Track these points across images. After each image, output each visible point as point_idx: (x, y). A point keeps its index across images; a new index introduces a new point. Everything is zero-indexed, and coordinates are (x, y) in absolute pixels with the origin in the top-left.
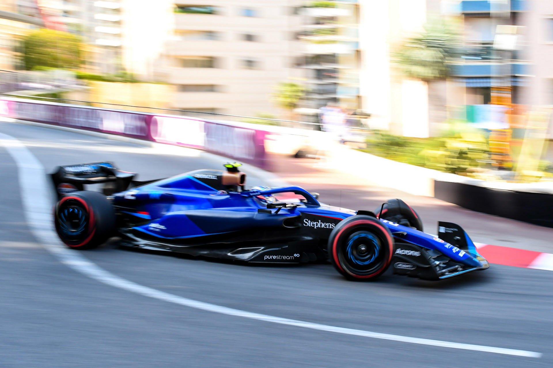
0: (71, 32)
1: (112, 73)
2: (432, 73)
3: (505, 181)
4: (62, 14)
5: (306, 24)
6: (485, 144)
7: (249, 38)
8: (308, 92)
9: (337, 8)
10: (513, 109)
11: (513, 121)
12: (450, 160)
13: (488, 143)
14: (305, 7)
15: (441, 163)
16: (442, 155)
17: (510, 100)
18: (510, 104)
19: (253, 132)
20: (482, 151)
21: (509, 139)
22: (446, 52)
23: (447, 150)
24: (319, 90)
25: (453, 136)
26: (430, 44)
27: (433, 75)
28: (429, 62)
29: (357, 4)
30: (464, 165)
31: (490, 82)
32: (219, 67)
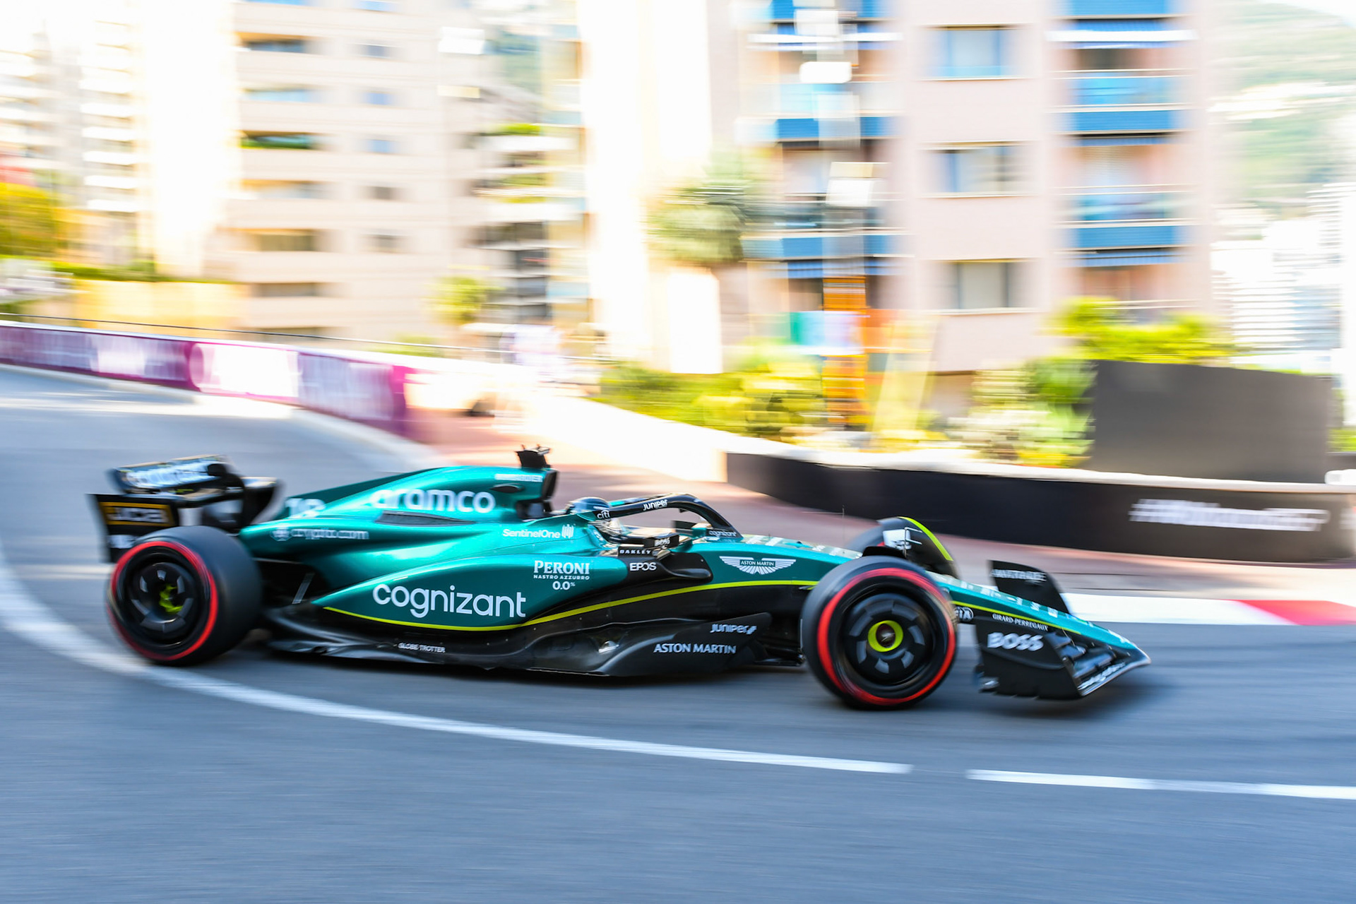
0: (39, 186)
1: (122, 265)
2: (719, 253)
3: (857, 449)
4: (25, 152)
5: (484, 166)
6: (819, 382)
7: (384, 193)
8: (492, 295)
9: (542, 135)
10: (869, 316)
11: (870, 339)
12: (752, 414)
14: (483, 134)
15: (738, 419)
16: (740, 404)
17: (864, 299)
18: (865, 306)
19: (389, 368)
20: (812, 395)
21: (860, 370)
22: (743, 211)
23: (745, 395)
24: (520, 289)
25: (756, 368)
26: (717, 199)
27: (721, 256)
28: (714, 231)
29: (581, 126)
30: (777, 422)
31: (821, 269)
32: (327, 250)
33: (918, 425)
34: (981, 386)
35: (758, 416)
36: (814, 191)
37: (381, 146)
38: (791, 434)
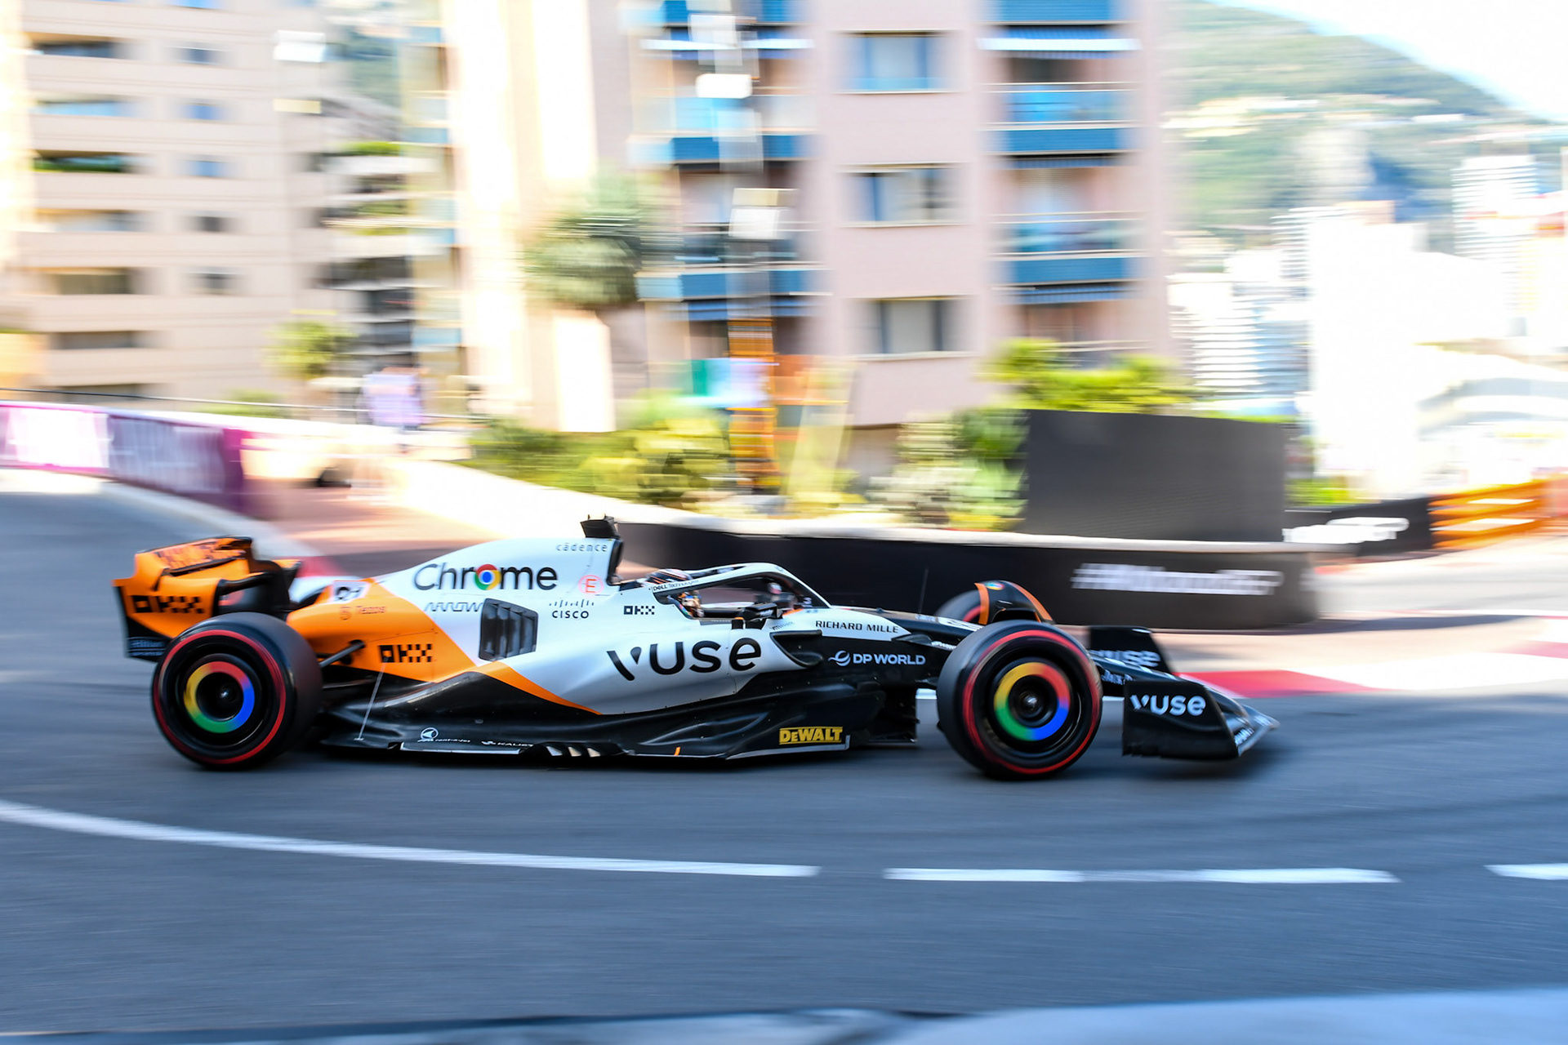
2: (605, 293)
3: (765, 515)
5: (332, 192)
6: (721, 440)
7: (212, 224)
9: (403, 155)
10: (778, 364)
11: (779, 388)
12: (646, 478)
13: (726, 438)
14: (327, 155)
15: (630, 484)
16: (631, 466)
17: (771, 345)
18: (772, 353)
19: (218, 432)
20: (715, 454)
21: (770, 426)
22: (633, 246)
23: (639, 456)
24: (377, 336)
25: (651, 425)
26: (600, 231)
27: (607, 297)
28: (596, 268)
29: (448, 146)
30: (676, 486)
31: (726, 310)
32: (141, 292)
33: (834, 487)
34: (907, 441)
35: (652, 479)
36: (716, 220)
37: (208, 168)
38: (694, 500)
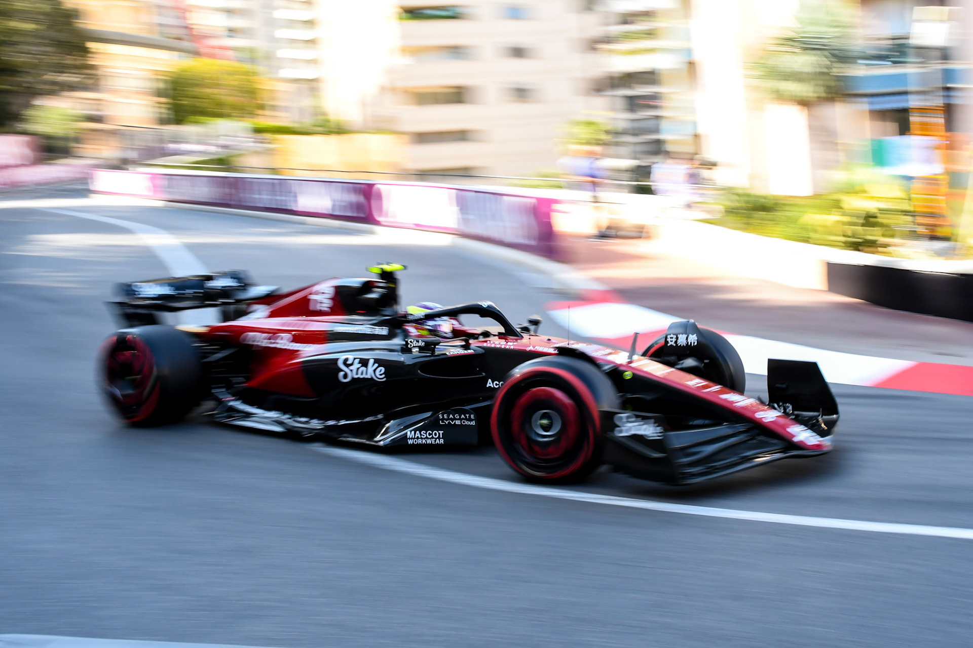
0: (240, 60)
1: (307, 122)
2: (814, 92)
3: (942, 258)
4: (226, 33)
5: (607, 24)
6: (907, 201)
7: (518, 52)
8: (617, 133)
10: (948, 142)
11: (949, 160)
12: (849, 230)
13: (909, 199)
15: (836, 235)
16: (838, 222)
17: (943, 128)
18: (944, 133)
19: (534, 201)
20: (902, 211)
21: (944, 189)
22: (834, 56)
23: (844, 214)
24: (633, 129)
25: (853, 190)
26: (808, 46)
27: (815, 95)
28: (808, 73)
30: (871, 235)
31: (907, 100)
32: (472, 102)
35: (853, 231)
36: (896, 32)
37: (515, 13)
38: (885, 246)
